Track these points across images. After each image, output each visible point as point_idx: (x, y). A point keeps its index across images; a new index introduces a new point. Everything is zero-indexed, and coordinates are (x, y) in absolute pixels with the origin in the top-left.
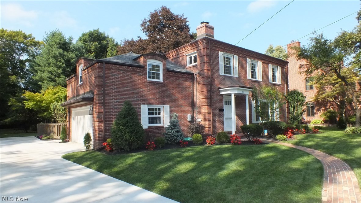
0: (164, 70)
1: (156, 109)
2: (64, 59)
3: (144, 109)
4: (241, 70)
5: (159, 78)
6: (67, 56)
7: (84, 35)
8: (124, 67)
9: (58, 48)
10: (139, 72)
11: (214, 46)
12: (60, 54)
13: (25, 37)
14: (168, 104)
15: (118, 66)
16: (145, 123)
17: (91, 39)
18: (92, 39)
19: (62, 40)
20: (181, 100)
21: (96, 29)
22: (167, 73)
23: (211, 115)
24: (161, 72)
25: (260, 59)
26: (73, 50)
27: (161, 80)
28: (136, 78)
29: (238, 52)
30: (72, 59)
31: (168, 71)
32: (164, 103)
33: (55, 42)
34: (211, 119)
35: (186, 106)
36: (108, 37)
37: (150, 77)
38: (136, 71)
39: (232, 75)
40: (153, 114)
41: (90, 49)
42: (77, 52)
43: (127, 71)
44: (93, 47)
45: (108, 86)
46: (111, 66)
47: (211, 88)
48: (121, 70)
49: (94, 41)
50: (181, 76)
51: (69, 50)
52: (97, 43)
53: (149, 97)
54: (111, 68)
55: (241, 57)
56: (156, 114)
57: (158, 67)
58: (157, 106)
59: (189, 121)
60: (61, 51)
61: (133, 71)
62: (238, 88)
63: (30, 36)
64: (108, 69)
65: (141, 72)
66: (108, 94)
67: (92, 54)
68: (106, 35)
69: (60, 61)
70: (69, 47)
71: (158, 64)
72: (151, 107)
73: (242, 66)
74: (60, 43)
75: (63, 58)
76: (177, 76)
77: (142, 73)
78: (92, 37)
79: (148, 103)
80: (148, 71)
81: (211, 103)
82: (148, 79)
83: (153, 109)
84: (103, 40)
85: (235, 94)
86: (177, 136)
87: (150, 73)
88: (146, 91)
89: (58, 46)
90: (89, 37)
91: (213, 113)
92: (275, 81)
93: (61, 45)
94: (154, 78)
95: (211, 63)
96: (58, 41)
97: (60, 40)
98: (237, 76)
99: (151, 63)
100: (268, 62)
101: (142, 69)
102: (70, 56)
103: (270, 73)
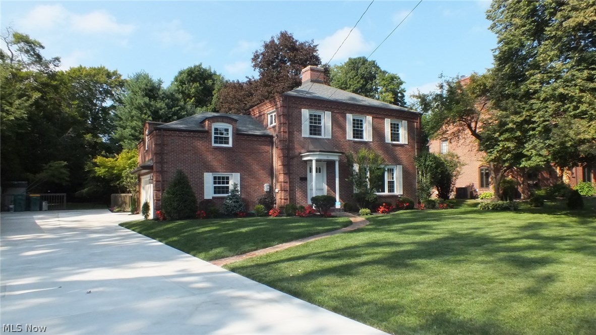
0: (233, 133)
1: (223, 178)
2: (150, 111)
3: (208, 178)
4: (336, 129)
5: (228, 143)
6: (154, 106)
7: (181, 73)
8: (184, 134)
9: (143, 95)
10: (202, 138)
11: (294, 104)
12: (145, 104)
13: (109, 75)
14: (238, 172)
15: (178, 132)
16: (209, 193)
17: (190, 79)
18: (192, 79)
19: (149, 85)
20: (256, 167)
21: (197, 64)
22: (237, 137)
23: (288, 185)
24: (230, 136)
25: (369, 113)
26: (163, 97)
27: (230, 145)
28: (199, 144)
29: (331, 108)
30: (161, 110)
31: (238, 134)
32: (233, 170)
33: (140, 89)
34: (288, 189)
35: (262, 174)
36: (215, 74)
37: (216, 142)
38: (199, 137)
39: (322, 137)
40: (219, 183)
41: (189, 92)
42: (167, 100)
43: (188, 137)
44: (193, 90)
45: (167, 154)
46: (170, 132)
47: (288, 153)
48: (182, 137)
49: (194, 81)
50: (256, 139)
51: (156, 97)
52: (198, 84)
53: (215, 164)
54: (170, 135)
55: (338, 113)
56: (223, 183)
57: (227, 130)
58: (225, 175)
59: (266, 192)
60: (147, 99)
61: (195, 137)
62: (318, 153)
63: (115, 73)
64: (167, 136)
65: (204, 137)
66: (167, 163)
67: (191, 99)
68: (212, 71)
69: (145, 114)
70: (157, 93)
71: (226, 127)
72: (217, 175)
73: (338, 124)
74: (146, 89)
75: (149, 108)
76: (251, 140)
77: (206, 138)
78: (192, 77)
79: (211, 170)
80: (213, 135)
81: (289, 170)
82: (214, 145)
83: (219, 178)
84: (207, 80)
85: (317, 161)
86: (235, 206)
87: (216, 138)
88: (210, 157)
89: (143, 93)
90: (187, 77)
91: (290, 182)
92: (398, 140)
93: (147, 91)
94: (221, 143)
95: (289, 124)
96: (143, 86)
97: (147, 85)
98: (330, 137)
99: (216, 127)
100: (383, 116)
101: (206, 134)
102: (158, 105)
103: (387, 130)
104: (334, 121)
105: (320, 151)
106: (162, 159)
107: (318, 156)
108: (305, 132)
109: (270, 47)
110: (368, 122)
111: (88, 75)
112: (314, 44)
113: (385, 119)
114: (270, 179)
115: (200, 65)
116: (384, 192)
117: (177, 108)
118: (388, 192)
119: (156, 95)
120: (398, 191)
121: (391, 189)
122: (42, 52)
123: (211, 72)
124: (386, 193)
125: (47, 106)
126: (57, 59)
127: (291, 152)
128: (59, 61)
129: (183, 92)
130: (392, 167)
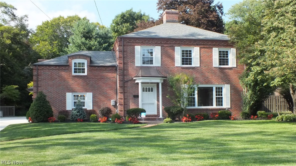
0: (87, 65)
1: (81, 96)
2: (86, 47)
3: (69, 97)
5: (84, 72)
6: (89, 44)
7: (117, 17)
8: (52, 67)
9: (81, 37)
10: (65, 69)
11: (129, 43)
12: (83, 43)
14: (91, 92)
15: (48, 67)
17: (123, 21)
18: (124, 21)
19: (86, 28)
20: (105, 88)
21: (129, 9)
22: (90, 68)
23: (123, 101)
24: (86, 68)
25: (197, 45)
26: (96, 37)
27: (86, 74)
28: (64, 74)
29: (161, 43)
30: (93, 46)
31: (91, 65)
32: (87, 91)
33: (79, 32)
34: (123, 104)
36: (144, 15)
37: (75, 72)
38: (62, 69)
39: (154, 65)
41: (122, 31)
42: (99, 39)
43: (55, 69)
44: (125, 29)
45: (41, 81)
48: (50, 69)
49: (126, 22)
50: (104, 69)
51: (91, 37)
52: (128, 24)
54: (43, 69)
57: (83, 64)
58: (82, 94)
60: (83, 39)
61: (60, 69)
64: (41, 69)
65: (66, 69)
66: (41, 86)
70: (92, 35)
71: (83, 62)
72: (76, 94)
73: (167, 55)
74: (84, 32)
75: (85, 46)
76: (100, 70)
77: (68, 69)
78: (124, 19)
79: (72, 91)
80: (73, 68)
81: (124, 90)
82: (73, 74)
83: (78, 96)
84: (136, 20)
85: (142, 83)
86: (77, 115)
87: (75, 69)
88: (71, 82)
89: (82, 35)
90: (120, 20)
91: (125, 99)
92: (227, 65)
93: (85, 34)
94: (80, 72)
95: (124, 57)
96: (82, 30)
97: (84, 29)
98: (160, 65)
99: (75, 62)
100: (211, 46)
101: (67, 67)
102: (92, 43)
103: (215, 57)
104: (164, 53)
105: (142, 76)
106: (37, 84)
107: (142, 80)
108: (138, 63)
110: (196, 52)
111: (65, 22)
113: (212, 48)
114: (115, 96)
115: (131, 10)
116: (212, 105)
117: (106, 44)
118: (217, 105)
119: (91, 36)
120: (226, 104)
121: (220, 101)
122: (15, 12)
123: (141, 14)
124: (214, 106)
125: (17, 48)
126: (26, 16)
127: (125, 77)
128: (27, 17)
129: (117, 31)
130: (220, 86)
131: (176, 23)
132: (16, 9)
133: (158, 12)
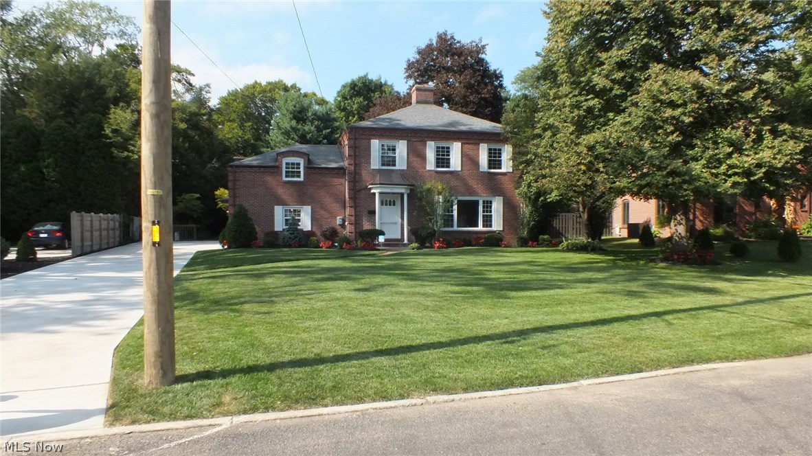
0: (304, 167)
1: (294, 210)
2: (297, 135)
3: (279, 211)
4: (413, 159)
5: (299, 176)
6: (302, 130)
7: (344, 87)
9: (290, 118)
10: (272, 172)
12: (292, 128)
14: (309, 205)
16: (279, 225)
17: (353, 93)
18: (355, 93)
19: (297, 105)
20: (328, 201)
21: (362, 74)
22: (308, 171)
23: (353, 218)
24: (302, 170)
25: (457, 139)
26: (313, 119)
27: (302, 179)
28: (270, 179)
29: (407, 136)
30: (308, 134)
31: (310, 166)
32: (303, 203)
33: (288, 111)
34: (353, 222)
35: (335, 207)
36: (385, 84)
37: (287, 176)
38: (269, 172)
39: (397, 167)
40: (290, 216)
41: (352, 109)
42: (317, 121)
43: (259, 172)
44: (355, 106)
45: (239, 189)
47: (355, 186)
48: (252, 172)
49: (358, 94)
50: (329, 172)
51: (306, 119)
52: (361, 99)
53: (286, 197)
54: (242, 171)
55: (415, 141)
56: (295, 216)
57: (299, 164)
58: (296, 208)
59: (339, 225)
60: (294, 123)
61: (266, 172)
64: (239, 172)
65: (274, 172)
66: (239, 197)
67: (354, 117)
68: (383, 82)
69: (293, 139)
70: (306, 115)
71: (298, 162)
72: (288, 208)
73: (416, 153)
74: (294, 111)
75: (296, 133)
76: (321, 173)
77: (277, 172)
78: (355, 90)
79: (283, 203)
80: (284, 170)
81: (355, 203)
82: (285, 179)
83: (290, 211)
84: (374, 92)
85: (380, 193)
86: (290, 238)
87: (287, 172)
88: (281, 191)
89: (291, 116)
90: (349, 91)
91: (356, 215)
92: (500, 168)
93: (296, 114)
94: (293, 177)
95: (355, 156)
96: (291, 108)
97: (295, 107)
98: (405, 168)
99: (288, 161)
100: (478, 141)
101: (276, 169)
102: (306, 128)
103: (483, 157)
104: (411, 150)
105: (380, 184)
106: (235, 194)
107: (380, 188)
108: (375, 164)
109: (425, 53)
110: (456, 149)
111: (264, 91)
112: (483, 44)
113: (479, 144)
114: (343, 211)
115: (365, 76)
116: (477, 226)
117: (328, 131)
118: (483, 227)
119: (305, 117)
120: (497, 225)
121: (488, 221)
122: (193, 80)
123: (381, 83)
124: (480, 228)
125: (195, 136)
126: (208, 85)
127: (357, 185)
128: (210, 87)
129: (344, 110)
130: (489, 199)
131: (429, 106)
132: (193, 75)
133: (406, 83)
